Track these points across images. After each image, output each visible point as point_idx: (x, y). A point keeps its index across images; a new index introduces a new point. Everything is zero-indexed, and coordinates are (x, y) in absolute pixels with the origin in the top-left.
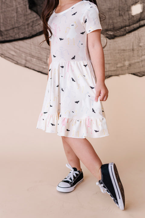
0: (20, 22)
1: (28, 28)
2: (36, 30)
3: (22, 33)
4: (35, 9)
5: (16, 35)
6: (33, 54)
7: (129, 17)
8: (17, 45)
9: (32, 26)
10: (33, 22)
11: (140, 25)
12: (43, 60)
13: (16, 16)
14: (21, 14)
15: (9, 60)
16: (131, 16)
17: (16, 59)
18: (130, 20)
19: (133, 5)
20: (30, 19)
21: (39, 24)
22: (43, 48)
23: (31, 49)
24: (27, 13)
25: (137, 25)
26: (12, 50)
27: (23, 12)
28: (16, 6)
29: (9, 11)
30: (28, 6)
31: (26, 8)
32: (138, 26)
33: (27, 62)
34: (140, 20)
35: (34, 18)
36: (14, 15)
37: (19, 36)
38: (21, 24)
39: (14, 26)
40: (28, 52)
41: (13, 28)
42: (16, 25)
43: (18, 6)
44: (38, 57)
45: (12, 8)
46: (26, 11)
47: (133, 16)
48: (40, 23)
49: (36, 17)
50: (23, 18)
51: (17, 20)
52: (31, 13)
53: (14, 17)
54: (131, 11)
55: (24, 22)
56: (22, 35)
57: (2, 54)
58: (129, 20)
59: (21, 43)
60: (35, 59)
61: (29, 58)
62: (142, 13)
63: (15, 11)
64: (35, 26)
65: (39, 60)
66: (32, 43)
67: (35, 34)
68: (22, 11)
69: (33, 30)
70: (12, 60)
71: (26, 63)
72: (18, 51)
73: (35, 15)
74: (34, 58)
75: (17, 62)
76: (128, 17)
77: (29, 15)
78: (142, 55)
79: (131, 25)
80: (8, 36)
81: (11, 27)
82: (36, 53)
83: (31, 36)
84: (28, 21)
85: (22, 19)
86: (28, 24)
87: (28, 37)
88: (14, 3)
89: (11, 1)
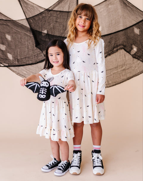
0: (30, 54)
1: (34, 58)
3: (31, 61)
4: (39, 46)
5: (27, 61)
8: (28, 68)
9: (37, 57)
10: (38, 54)
13: (27, 51)
14: (30, 50)
20: (37, 52)
21: (41, 56)
23: (36, 70)
26: (24, 71)
27: (32, 48)
28: (28, 44)
29: (23, 47)
30: (35, 45)
31: (34, 46)
35: (39, 52)
37: (29, 62)
38: (30, 55)
39: (26, 56)
42: (28, 56)
43: (29, 45)
45: (25, 46)
46: (34, 48)
49: (40, 51)
51: (28, 53)
52: (36, 49)
57: (18, 73)
59: (30, 66)
63: (27, 48)
64: (39, 57)
66: (37, 67)
67: (39, 61)
68: (31, 48)
69: (38, 59)
72: (28, 72)
73: (39, 50)
77: (35, 50)
80: (22, 62)
81: (24, 57)
83: (36, 62)
85: (31, 53)
86: (35, 55)
88: (26, 43)
89: (24, 42)
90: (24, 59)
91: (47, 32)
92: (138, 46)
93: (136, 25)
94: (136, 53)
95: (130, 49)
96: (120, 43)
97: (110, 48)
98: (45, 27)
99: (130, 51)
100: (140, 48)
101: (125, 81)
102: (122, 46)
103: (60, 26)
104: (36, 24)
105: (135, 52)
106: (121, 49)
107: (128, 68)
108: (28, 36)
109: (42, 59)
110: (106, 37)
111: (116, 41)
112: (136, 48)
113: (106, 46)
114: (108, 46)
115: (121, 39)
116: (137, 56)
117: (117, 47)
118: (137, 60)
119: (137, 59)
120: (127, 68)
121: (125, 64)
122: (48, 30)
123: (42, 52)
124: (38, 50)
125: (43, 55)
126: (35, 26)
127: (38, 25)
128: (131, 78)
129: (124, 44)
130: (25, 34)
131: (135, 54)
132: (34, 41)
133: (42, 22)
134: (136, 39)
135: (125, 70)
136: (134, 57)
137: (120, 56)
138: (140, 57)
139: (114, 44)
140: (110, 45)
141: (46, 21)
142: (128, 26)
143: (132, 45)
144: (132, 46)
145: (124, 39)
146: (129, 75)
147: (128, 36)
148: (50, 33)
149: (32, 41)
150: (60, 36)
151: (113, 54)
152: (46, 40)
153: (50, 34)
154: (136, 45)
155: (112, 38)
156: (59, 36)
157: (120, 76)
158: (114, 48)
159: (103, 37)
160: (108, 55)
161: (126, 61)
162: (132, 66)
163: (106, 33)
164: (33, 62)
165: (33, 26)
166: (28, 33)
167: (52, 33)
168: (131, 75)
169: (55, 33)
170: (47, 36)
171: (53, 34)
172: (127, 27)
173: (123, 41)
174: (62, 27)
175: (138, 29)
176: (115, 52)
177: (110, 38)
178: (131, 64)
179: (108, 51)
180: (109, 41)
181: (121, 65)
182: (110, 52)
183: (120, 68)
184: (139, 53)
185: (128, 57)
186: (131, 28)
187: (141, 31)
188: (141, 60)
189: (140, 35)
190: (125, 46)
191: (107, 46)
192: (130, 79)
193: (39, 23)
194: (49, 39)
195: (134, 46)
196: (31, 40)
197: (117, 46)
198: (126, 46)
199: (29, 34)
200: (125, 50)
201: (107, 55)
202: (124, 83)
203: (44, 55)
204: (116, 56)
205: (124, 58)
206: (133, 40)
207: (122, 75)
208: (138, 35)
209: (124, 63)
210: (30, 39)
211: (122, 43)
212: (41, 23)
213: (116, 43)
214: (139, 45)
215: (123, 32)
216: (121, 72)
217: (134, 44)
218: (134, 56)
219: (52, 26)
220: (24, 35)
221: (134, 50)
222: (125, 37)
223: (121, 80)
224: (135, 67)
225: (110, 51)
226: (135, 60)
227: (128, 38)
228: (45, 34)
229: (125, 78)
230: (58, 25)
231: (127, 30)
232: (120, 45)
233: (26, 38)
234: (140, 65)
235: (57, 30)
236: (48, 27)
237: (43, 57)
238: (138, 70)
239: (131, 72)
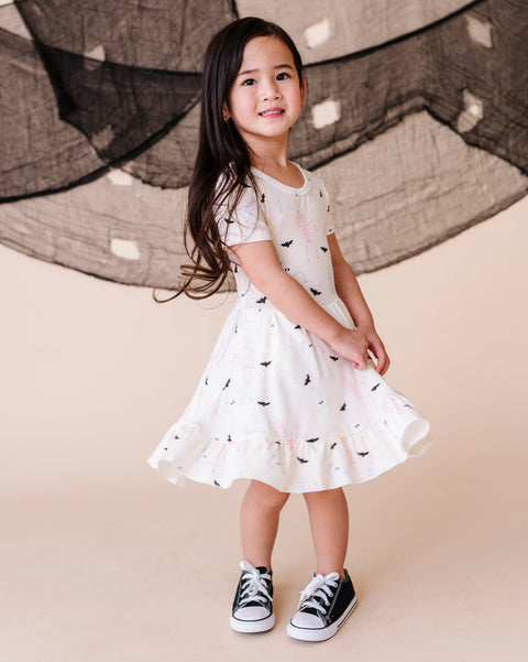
0: (37, 151)
1: (58, 165)
2: (80, 171)
3: (44, 178)
4: (74, 117)
5: (28, 182)
6: (74, 229)
7: (308, 133)
8: (32, 209)
9: (68, 161)
10: (70, 149)
11: (337, 152)
12: (99, 243)
13: (27, 137)
14: (40, 132)
15: (13, 248)
16: (312, 131)
17: (29, 242)
18: (312, 142)
19: (315, 103)
20: (66, 142)
21: (86, 155)
22: (98, 214)
23: (68, 217)
24: (56, 129)
25: (329, 151)
26: (20, 222)
27: (46, 125)
28: (27, 110)
29: (9, 124)
30: (56, 111)
31: (53, 116)
32: (332, 154)
33: (59, 252)
34: (334, 140)
35: (75, 139)
36: (21, 135)
37: (35, 184)
38: (41, 155)
39: (22, 162)
40: (60, 224)
41: (21, 167)
42: (29, 159)
43: (32, 111)
44: (87, 238)
45: (17, 117)
46: (53, 124)
47: (318, 131)
48: (90, 152)
49: (79, 138)
50: (45, 140)
51: (30, 146)
52: (65, 129)
53: (21, 139)
54: (312, 119)
55: (47, 150)
56: (43, 182)
58: (308, 139)
59: (40, 201)
60: (78, 243)
61: (62, 240)
62: (337, 123)
63: (26, 124)
64: (77, 159)
65: (90, 244)
66: (69, 203)
67: (77, 178)
68: (42, 124)
69: (71, 169)
70: (22, 246)
71: (56, 253)
72: (35, 224)
73: (75, 133)
74: (76, 240)
75: (33, 251)
76: (305, 132)
77: (59, 132)
78: (345, 225)
79: (315, 151)
80: (8, 186)
81: (16, 163)
82: (81, 227)
83: (66, 184)
84: (58, 148)
85: (43, 145)
86: (59, 156)
87: (58, 187)
88: (22, 105)
89: (13, 100)
90: (16, 174)
91: (106, 55)
92: (489, 96)
93: (477, 9)
94: (481, 127)
95: (455, 110)
96: (413, 86)
97: (371, 110)
98: (96, 35)
99: (456, 116)
100: (496, 104)
101: (438, 242)
102: (420, 101)
103: (159, 28)
104: (57, 23)
105: (474, 122)
106: (417, 109)
107: (450, 191)
108: (25, 74)
109: (91, 170)
110: (352, 63)
111: (395, 80)
112: (480, 102)
113: (354, 102)
114: (361, 102)
115: (417, 70)
116: (483, 136)
117: (401, 103)
118: (483, 153)
119: (484, 149)
120: (447, 189)
121: (437, 172)
122: (110, 45)
123: (89, 139)
124: (71, 133)
125: (94, 152)
126: (52, 31)
127: (65, 29)
128: (463, 230)
129: (430, 91)
130: (14, 66)
131: (475, 130)
132: (52, 94)
133: (83, 12)
134: (477, 66)
135: (437, 198)
136: (471, 141)
137: (413, 140)
138: (497, 143)
139: (388, 94)
140: (371, 96)
141: (100, 8)
142: (442, 14)
143: (462, 90)
144: (463, 96)
145: (428, 67)
146: (452, 220)
147: (444, 58)
148: (120, 60)
149: (44, 96)
150: (162, 68)
151: (383, 132)
152: (105, 88)
153: (119, 65)
154: (478, 91)
155: (376, 67)
156: (156, 71)
157: (418, 226)
158: (388, 107)
159: (340, 64)
160: (364, 139)
161: (439, 161)
162: (467, 182)
163: (352, 49)
164: (53, 183)
165: (47, 31)
166: (25, 61)
167: (126, 58)
168: (463, 219)
169: (139, 57)
170: (107, 69)
171: (129, 63)
172: (436, 19)
173: (424, 79)
174: (167, 31)
175: (483, 22)
176: (394, 125)
177: (367, 66)
178: (460, 171)
179: (361, 120)
180: (365, 80)
181: (419, 180)
182: (370, 128)
183: (414, 192)
184: (494, 125)
185: (449, 141)
186: (456, 22)
187: (498, 32)
188: (503, 152)
189: (493, 47)
190: (432, 99)
191: (357, 100)
192: (459, 233)
193: (68, 19)
194: (115, 83)
195: (468, 98)
196: (39, 93)
197: (400, 101)
198: (436, 96)
199: (30, 69)
200: (435, 116)
201: (358, 140)
202: (435, 250)
203: (96, 149)
204: (397, 141)
205: (430, 150)
206: (465, 69)
207: (426, 222)
208: (485, 48)
209: (433, 170)
210: (36, 89)
211: (421, 88)
212: (79, 17)
213: (394, 86)
214: (491, 92)
215: (424, 38)
216: (421, 206)
217: (468, 87)
218: (473, 137)
219: (124, 30)
220: (10, 73)
221: (471, 115)
222: (431, 58)
223: (421, 238)
224: (478, 182)
225: (372, 122)
226: (478, 154)
227: (444, 63)
228: (96, 64)
229: (438, 229)
230: (151, 23)
231: (437, 30)
232: (410, 95)
233: (21, 83)
234: (496, 173)
235: (148, 44)
236: (108, 33)
237: (93, 161)
238: (491, 196)
239: (460, 205)
